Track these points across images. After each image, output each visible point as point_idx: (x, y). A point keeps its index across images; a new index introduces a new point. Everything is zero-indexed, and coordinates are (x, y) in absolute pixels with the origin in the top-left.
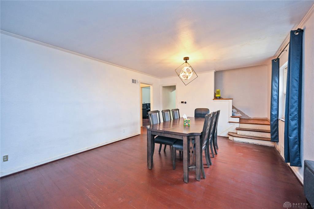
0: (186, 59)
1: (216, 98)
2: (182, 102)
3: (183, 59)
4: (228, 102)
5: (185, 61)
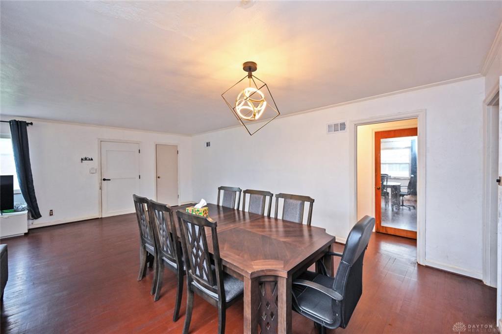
0: (250, 68)
5: (247, 73)
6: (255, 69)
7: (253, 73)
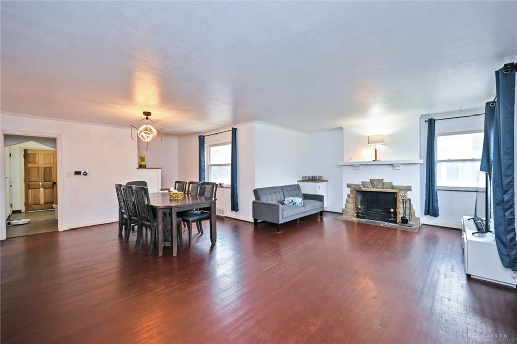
0: (147, 114)
1: (141, 167)
2: (78, 173)
3: (141, 114)
4: (156, 172)
5: (146, 116)
6: (152, 115)
7: (150, 117)
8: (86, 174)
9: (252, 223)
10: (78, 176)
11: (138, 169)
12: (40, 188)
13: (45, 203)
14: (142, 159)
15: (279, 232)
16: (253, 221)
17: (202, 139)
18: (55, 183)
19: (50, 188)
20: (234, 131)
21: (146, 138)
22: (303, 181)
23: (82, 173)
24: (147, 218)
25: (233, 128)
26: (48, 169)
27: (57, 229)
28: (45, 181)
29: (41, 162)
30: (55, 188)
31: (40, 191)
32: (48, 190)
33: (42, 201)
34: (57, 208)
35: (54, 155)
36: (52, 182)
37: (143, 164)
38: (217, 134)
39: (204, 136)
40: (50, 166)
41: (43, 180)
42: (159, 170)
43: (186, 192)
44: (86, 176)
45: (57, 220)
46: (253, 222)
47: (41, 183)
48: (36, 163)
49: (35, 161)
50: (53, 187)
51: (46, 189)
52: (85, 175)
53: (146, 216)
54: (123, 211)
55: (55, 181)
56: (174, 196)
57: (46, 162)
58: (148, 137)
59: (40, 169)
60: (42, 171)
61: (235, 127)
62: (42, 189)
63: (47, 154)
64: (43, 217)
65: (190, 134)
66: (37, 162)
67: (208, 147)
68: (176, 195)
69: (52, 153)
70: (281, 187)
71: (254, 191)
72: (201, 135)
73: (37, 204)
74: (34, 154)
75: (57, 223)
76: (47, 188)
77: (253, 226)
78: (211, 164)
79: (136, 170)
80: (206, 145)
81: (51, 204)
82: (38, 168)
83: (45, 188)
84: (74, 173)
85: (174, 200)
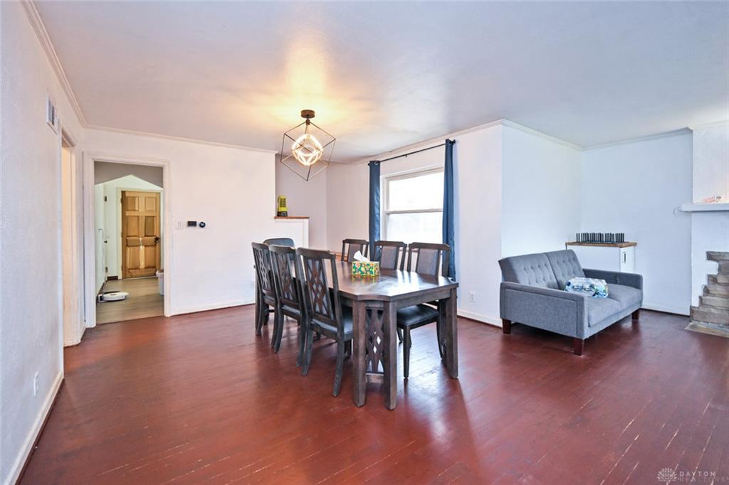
0: (308, 115)
1: (280, 215)
2: (192, 224)
3: (300, 114)
4: (302, 224)
5: (305, 120)
6: (313, 116)
7: (311, 120)
8: (202, 225)
9: (498, 327)
10: (192, 228)
11: (275, 218)
12: (138, 246)
13: (146, 268)
14: (282, 202)
15: (582, 356)
16: (500, 323)
17: (375, 167)
18: (157, 239)
19: (152, 246)
20: (450, 145)
21: (304, 159)
22: (578, 243)
23: (198, 224)
24: (328, 316)
25: (447, 140)
26: (150, 220)
27: (163, 313)
28: (146, 236)
29: (141, 209)
30: (158, 245)
31: (139, 250)
32: (150, 249)
33: (142, 265)
34: (163, 277)
35: (157, 198)
36: (154, 238)
37: (283, 209)
38: (406, 155)
39: (379, 162)
40: (152, 215)
41: (143, 235)
42: (306, 221)
43: (345, 259)
44: (202, 229)
45: (163, 296)
46: (501, 325)
47: (141, 239)
48: (135, 210)
49: (135, 207)
50: (155, 245)
51: (148, 248)
52: (203, 227)
53: (325, 312)
54: (264, 291)
55: (157, 236)
56: (363, 269)
57: (148, 209)
58: (307, 158)
59: (140, 218)
60: (142, 221)
61: (452, 140)
62: (142, 248)
63: (149, 197)
64: (143, 289)
65: (353, 160)
66: (137, 209)
67: (385, 180)
68: (368, 268)
69: (154, 195)
70: (547, 254)
71: (500, 262)
72: (373, 159)
73: (136, 269)
74: (132, 197)
75: (163, 300)
76: (148, 246)
77: (501, 333)
78: (391, 209)
79: (274, 220)
80: (381, 177)
81: (154, 270)
82: (138, 217)
83: (145, 246)
84: (186, 224)
85: (362, 277)
